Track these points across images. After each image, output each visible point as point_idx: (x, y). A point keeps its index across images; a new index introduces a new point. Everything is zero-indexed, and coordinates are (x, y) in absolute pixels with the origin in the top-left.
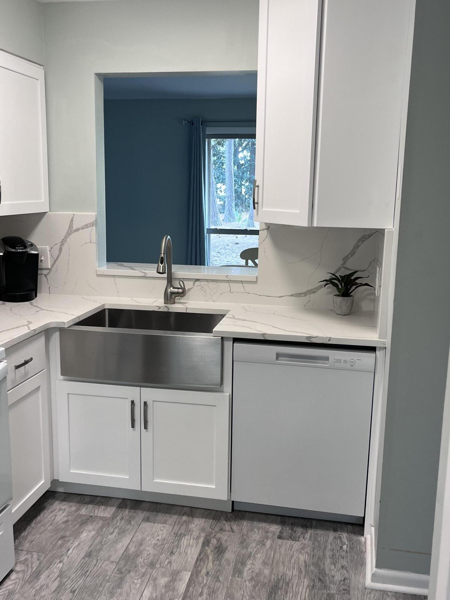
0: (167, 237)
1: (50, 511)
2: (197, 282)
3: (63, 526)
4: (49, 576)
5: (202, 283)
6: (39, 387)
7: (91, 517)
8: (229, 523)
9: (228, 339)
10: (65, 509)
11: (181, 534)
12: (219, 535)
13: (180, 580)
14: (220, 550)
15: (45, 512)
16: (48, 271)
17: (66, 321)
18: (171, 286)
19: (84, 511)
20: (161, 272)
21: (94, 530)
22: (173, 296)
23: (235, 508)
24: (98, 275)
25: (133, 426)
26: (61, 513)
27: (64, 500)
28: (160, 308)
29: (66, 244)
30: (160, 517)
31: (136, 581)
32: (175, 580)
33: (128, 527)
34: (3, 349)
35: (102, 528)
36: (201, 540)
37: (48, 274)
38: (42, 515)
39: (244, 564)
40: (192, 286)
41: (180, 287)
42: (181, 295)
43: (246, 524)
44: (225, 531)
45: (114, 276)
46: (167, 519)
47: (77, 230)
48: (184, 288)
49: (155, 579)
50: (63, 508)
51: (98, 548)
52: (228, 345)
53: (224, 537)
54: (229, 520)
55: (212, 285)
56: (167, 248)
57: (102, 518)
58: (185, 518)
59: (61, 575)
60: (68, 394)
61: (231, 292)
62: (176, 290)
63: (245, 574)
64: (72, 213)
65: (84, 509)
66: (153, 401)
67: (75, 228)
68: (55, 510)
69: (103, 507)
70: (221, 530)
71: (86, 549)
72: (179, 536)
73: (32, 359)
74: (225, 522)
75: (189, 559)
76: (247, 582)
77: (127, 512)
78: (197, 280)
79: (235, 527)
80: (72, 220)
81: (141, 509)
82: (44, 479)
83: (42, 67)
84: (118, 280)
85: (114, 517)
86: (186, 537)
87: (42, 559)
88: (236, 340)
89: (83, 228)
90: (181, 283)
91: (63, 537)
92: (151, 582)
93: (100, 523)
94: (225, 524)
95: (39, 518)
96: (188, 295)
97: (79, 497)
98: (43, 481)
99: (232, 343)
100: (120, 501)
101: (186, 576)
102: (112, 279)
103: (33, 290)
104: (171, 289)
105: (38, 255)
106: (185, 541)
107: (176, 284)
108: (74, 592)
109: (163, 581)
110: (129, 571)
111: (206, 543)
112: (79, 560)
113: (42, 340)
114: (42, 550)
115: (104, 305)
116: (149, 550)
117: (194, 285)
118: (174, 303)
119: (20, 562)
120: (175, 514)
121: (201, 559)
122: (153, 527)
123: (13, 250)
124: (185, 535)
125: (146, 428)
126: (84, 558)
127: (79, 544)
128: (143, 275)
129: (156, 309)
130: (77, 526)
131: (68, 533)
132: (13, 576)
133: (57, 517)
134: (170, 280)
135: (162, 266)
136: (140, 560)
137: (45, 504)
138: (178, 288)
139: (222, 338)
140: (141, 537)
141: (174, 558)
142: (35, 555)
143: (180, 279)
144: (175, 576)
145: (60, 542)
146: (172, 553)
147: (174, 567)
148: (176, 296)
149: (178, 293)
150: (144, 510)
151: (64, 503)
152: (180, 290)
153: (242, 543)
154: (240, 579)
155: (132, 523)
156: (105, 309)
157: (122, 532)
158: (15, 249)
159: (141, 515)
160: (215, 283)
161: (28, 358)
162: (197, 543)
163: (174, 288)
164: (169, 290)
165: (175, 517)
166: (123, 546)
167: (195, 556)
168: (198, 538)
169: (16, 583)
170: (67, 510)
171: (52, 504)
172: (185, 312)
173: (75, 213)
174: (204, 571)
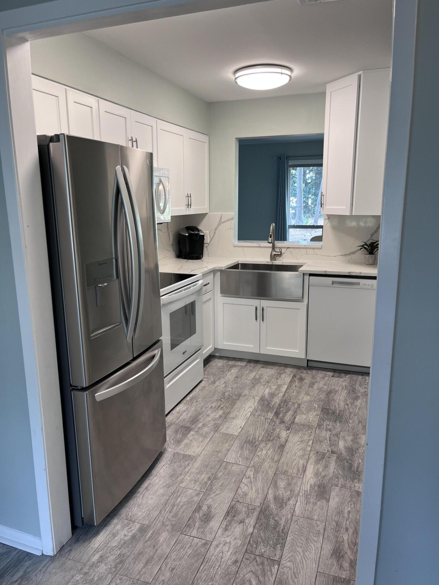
0: (273, 224)
1: (214, 362)
2: (288, 249)
3: (222, 367)
4: (220, 383)
5: (291, 250)
6: (210, 298)
7: (235, 365)
8: (306, 371)
9: (306, 274)
10: (221, 362)
11: (281, 373)
12: (300, 374)
13: (282, 387)
14: (301, 379)
15: (211, 362)
16: (208, 245)
17: (223, 266)
18: (274, 251)
19: (230, 363)
20: (270, 242)
21: (237, 369)
22: (275, 256)
23: (309, 365)
24: (234, 246)
25: (256, 319)
26: (219, 363)
27: (220, 359)
28: (268, 262)
29: (218, 230)
30: (269, 367)
31: (261, 387)
32: (280, 387)
33: (254, 369)
34: (201, 274)
35: (241, 369)
36: (292, 376)
37: (208, 246)
38: (210, 363)
39: (314, 384)
40: (285, 251)
41: (279, 251)
42: (280, 256)
43: (314, 372)
44: (303, 373)
45: (242, 247)
46: (273, 367)
47: (224, 222)
48: (281, 252)
49: (270, 387)
50: (220, 361)
51: (240, 375)
52: (306, 277)
53: (303, 375)
54: (306, 369)
55: (297, 250)
56: (273, 230)
57: (240, 366)
58: (282, 368)
59: (225, 382)
60: (223, 303)
61: (307, 254)
62: (277, 253)
63: (315, 388)
64: (221, 213)
65: (231, 362)
66: (267, 307)
67: (222, 221)
68: (216, 362)
69: (240, 362)
70: (302, 372)
71: (235, 375)
72: (280, 374)
73: (209, 283)
74: (303, 370)
75: (286, 381)
76: (316, 390)
77: (252, 364)
78: (288, 248)
79: (309, 372)
80: (221, 217)
81: (259, 364)
82: (211, 345)
83: (207, 136)
84: (245, 248)
85: (246, 365)
86: (284, 374)
87: (215, 377)
88: (311, 275)
89: (227, 221)
90: (280, 249)
91: (222, 371)
92: (268, 387)
93: (240, 367)
94: (303, 371)
95: (209, 364)
96: (283, 256)
97: (227, 358)
98: (211, 346)
99: (308, 276)
100: (248, 360)
101: (286, 387)
102: (241, 248)
103: (201, 254)
104: (274, 252)
105: (204, 235)
106: (283, 376)
107: (278, 250)
108: (233, 388)
109: (274, 387)
110: (257, 384)
111: (294, 376)
112: (232, 379)
113: (212, 275)
114: (214, 375)
115: (238, 261)
116: (265, 377)
117: (286, 251)
118: (276, 260)
119: (205, 378)
120: (277, 366)
121: (292, 382)
122: (266, 370)
123: (193, 233)
124: (283, 373)
125: (263, 320)
126: (235, 378)
127: (231, 374)
128: (258, 246)
129: (266, 263)
130: (229, 368)
131: (225, 370)
132: (203, 382)
133: (218, 365)
134: (274, 248)
135: (270, 239)
136: (262, 380)
137: (211, 360)
138: (278, 252)
139: (303, 274)
140: (261, 373)
141: (278, 381)
142: (211, 376)
143: (279, 248)
144: (279, 386)
145: (222, 373)
146: (277, 379)
147: (279, 383)
148: (277, 257)
149: (278, 255)
150: (261, 364)
151: (220, 360)
152: (279, 253)
153: (312, 377)
154: (312, 389)
155: (256, 368)
156: (239, 264)
157: (251, 371)
158: (194, 231)
159: (259, 366)
160: (298, 249)
161: (207, 283)
162: (290, 377)
163: (276, 252)
164: (273, 253)
165: (277, 367)
166: (253, 375)
167: (289, 381)
168: (290, 375)
169: (205, 384)
170: (222, 362)
171: (214, 360)
172: (282, 264)
173: (223, 213)
174: (294, 385)
